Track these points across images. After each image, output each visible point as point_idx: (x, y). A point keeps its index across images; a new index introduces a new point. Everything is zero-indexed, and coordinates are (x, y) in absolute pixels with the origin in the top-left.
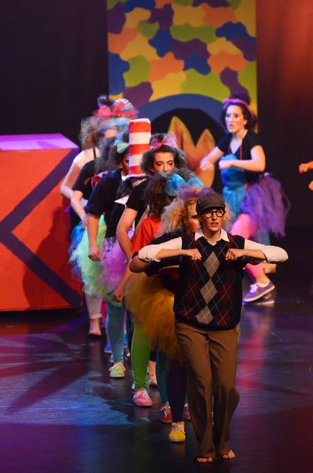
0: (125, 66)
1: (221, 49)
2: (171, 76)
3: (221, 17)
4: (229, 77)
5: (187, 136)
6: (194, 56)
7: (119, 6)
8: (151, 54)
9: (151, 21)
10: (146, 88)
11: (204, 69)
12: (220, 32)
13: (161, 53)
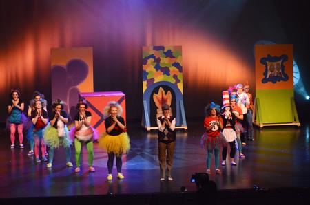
0: (147, 74)
1: (173, 69)
2: (159, 77)
3: (173, 61)
4: (175, 77)
5: (164, 92)
6: (166, 71)
7: (146, 58)
8: (154, 70)
9: (154, 62)
10: (153, 79)
11: (169, 75)
12: (173, 65)
13: (157, 70)
